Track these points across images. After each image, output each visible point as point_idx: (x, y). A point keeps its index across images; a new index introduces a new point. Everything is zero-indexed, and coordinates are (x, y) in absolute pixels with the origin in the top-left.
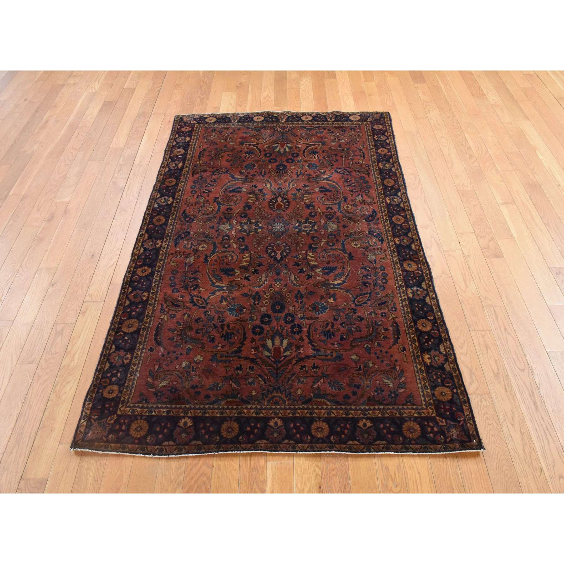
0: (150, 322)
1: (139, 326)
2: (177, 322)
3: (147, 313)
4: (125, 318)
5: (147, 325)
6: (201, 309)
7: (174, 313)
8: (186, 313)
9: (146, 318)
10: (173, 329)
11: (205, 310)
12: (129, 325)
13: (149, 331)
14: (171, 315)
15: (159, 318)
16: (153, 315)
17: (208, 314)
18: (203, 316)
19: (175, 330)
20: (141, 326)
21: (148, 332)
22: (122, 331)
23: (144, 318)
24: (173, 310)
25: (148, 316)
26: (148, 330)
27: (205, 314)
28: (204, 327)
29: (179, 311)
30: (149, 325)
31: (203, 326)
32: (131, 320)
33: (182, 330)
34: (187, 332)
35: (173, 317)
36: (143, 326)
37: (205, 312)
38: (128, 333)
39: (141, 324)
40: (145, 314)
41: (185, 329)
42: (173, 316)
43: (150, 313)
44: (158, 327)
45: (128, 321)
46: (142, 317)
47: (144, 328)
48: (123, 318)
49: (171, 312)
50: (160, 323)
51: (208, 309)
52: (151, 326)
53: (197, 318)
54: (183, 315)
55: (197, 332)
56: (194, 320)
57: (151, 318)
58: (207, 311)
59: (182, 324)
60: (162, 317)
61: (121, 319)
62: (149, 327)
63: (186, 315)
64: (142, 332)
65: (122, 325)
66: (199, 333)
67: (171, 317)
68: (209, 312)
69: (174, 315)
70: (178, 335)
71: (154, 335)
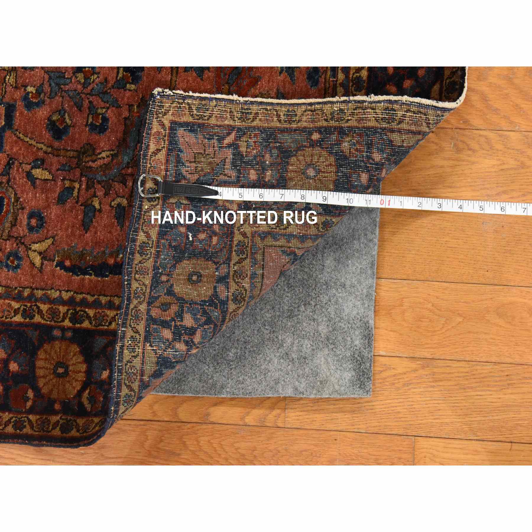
0: (52, 301)
1: (63, 339)
2: (61, 200)
3: (18, 318)
4: (30, 394)
5: (62, 309)
6: (17, 122)
7: (23, 218)
8: (29, 175)
9: (37, 319)
10: (85, 214)
11: (20, 104)
12: (59, 376)
13: (83, 300)
14: (31, 229)
15: (41, 270)
16: (26, 293)
17: (38, 93)
18: (42, 113)
19: (87, 206)
20: (63, 329)
21: (90, 299)
22: (80, 393)
23: (38, 326)
24: (13, 225)
25: (26, 314)
26: (84, 303)
27: (37, 104)
28: (86, 103)
29: (17, 199)
30: (64, 303)
31: (80, 108)
32: (40, 372)
33: (89, 179)
34: (99, 163)
35: (41, 218)
36: (67, 323)
37: (29, 105)
38: (89, 373)
39: (56, 333)
40: (19, 324)
41: (86, 171)
42: (34, 222)
43: (16, 305)
44: (74, 269)
45: (41, 383)
46: (34, 335)
47: (75, 319)
48: (29, 404)
49: (22, 230)
50: (60, 264)
51: (18, 94)
52: (66, 296)
53: (47, 135)
54: (34, 184)
55: (102, 129)
56: (56, 144)
57: (37, 300)
58: (25, 98)
59: (67, 184)
60: (37, 260)
61: (31, 411)
62: (71, 302)
63: (37, 173)
64: (86, 324)
65: (51, 402)
66: (105, 120)
67: (40, 226)
68: (30, 89)
69: (31, 216)
70: (106, 194)
71: (103, 276)
